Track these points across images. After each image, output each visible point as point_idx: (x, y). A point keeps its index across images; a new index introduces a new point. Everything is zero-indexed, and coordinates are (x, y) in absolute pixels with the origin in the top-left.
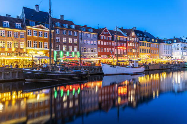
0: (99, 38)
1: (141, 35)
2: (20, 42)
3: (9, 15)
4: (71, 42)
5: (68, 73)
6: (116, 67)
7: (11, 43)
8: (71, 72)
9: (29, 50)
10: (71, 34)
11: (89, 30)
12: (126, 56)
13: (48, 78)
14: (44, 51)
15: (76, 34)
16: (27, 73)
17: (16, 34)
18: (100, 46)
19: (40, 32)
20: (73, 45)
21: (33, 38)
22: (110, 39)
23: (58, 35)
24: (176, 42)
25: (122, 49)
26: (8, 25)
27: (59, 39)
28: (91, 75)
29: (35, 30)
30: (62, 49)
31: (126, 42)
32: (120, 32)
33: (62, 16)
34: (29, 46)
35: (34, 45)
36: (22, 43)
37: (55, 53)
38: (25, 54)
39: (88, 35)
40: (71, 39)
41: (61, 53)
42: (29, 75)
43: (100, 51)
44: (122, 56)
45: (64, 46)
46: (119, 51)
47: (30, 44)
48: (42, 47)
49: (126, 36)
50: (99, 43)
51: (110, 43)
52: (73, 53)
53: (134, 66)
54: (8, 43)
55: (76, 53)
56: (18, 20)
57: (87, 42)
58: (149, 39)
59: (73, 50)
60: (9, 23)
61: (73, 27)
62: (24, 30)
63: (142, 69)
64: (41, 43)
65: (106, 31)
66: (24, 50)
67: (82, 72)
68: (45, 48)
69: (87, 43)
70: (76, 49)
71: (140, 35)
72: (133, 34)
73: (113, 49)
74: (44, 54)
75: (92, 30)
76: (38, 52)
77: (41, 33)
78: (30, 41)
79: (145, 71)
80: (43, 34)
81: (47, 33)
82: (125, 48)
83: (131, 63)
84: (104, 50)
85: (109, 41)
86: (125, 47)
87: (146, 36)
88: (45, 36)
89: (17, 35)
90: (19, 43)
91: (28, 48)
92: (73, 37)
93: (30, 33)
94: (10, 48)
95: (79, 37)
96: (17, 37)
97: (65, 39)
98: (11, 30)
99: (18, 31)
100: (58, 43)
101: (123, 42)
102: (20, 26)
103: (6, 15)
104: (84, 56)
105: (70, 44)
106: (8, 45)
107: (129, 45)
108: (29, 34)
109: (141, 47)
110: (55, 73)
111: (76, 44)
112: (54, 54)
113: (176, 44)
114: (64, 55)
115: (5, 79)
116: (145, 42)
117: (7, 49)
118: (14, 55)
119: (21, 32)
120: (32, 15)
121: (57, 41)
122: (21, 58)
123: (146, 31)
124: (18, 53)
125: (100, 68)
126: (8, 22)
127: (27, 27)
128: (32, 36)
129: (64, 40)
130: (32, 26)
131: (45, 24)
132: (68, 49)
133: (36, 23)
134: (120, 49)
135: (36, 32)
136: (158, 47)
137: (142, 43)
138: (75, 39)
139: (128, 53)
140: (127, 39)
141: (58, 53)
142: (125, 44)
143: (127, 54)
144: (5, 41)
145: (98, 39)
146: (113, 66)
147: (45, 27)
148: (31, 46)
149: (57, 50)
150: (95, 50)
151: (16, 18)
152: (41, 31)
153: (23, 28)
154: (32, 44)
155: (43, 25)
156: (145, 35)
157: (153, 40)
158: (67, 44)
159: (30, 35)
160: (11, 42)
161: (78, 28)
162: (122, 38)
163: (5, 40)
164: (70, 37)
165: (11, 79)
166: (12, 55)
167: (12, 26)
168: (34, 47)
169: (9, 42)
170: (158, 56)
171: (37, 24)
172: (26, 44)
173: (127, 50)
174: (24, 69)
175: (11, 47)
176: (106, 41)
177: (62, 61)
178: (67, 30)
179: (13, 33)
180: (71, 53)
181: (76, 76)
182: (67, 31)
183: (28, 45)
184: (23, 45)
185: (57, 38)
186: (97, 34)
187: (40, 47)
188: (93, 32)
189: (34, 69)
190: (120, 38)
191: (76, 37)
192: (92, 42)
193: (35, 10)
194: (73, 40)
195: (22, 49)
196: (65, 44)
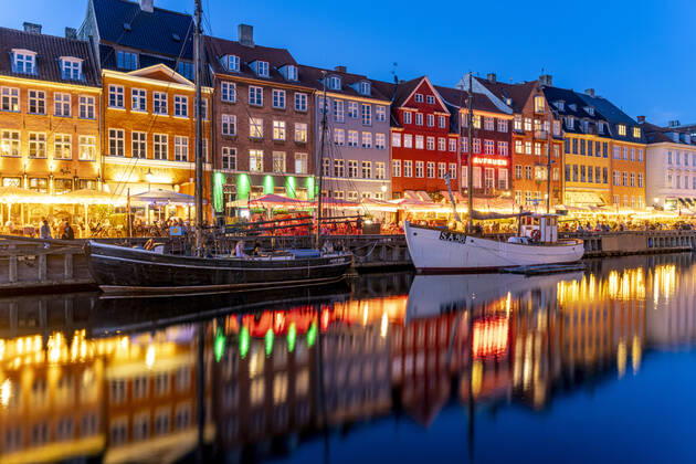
0: (395, 118)
1: (573, 107)
2: (80, 137)
3: (36, 26)
4: (283, 137)
5: (271, 264)
6: (463, 242)
7: (42, 139)
8: (283, 258)
9: (116, 166)
10: (282, 104)
11: (356, 87)
12: (508, 194)
13: (191, 280)
14: (174, 170)
15: (303, 102)
16: (106, 262)
17: (62, 102)
18: (400, 153)
19: (157, 96)
20: (291, 147)
21: (132, 120)
22: (443, 124)
23: (230, 107)
25: (492, 166)
26: (33, 65)
27: (232, 126)
28: (361, 270)
29: (140, 85)
30: (245, 167)
31: (509, 136)
32: (484, 96)
33: (246, 29)
34: (113, 153)
35: (136, 145)
36: (87, 137)
37: (219, 179)
38: (100, 183)
39: (352, 108)
40: (283, 124)
41: (243, 182)
42: (116, 267)
43: (398, 174)
44: (490, 197)
45: (252, 153)
46: (477, 173)
47: (120, 143)
48: (164, 158)
49: (510, 111)
50: (396, 142)
51: (442, 142)
52: (291, 181)
53: (539, 236)
54: (33, 138)
55: (301, 181)
56: (71, 44)
57: (347, 135)
58: (605, 126)
59: (291, 168)
60: (37, 59)
61: (291, 73)
62: (96, 86)
63: (575, 250)
64: (164, 138)
65: (425, 90)
66: (96, 168)
67: (327, 261)
68: (178, 158)
69: (346, 139)
70: (300, 166)
71: (566, 106)
72: (540, 103)
73: (453, 166)
74: (173, 185)
75: (367, 89)
76: (149, 178)
77: (164, 97)
78: (116, 130)
79: (585, 257)
80: (171, 101)
81: (184, 100)
82: (505, 163)
83: (529, 223)
84: (415, 170)
85: (436, 132)
86: (503, 158)
87: (592, 113)
88: (178, 113)
89: (66, 106)
90: (75, 139)
91: (110, 160)
92: (292, 117)
93: (120, 97)
94: (39, 159)
95: (313, 118)
96: (67, 114)
97: (259, 122)
98: (42, 88)
99: (70, 91)
100: (228, 138)
101: (496, 135)
102: (80, 68)
103: (25, 24)
104: (336, 195)
105: (279, 145)
106: (33, 146)
107: (519, 149)
108: (113, 103)
109: (571, 160)
110: (218, 263)
111: (301, 146)
112: (212, 184)
114: (254, 190)
115: (19, 285)
116: (588, 137)
117: (26, 164)
118: (57, 189)
119: (82, 93)
120: (127, 26)
121: (226, 131)
122: (82, 200)
123: (592, 91)
124: (73, 178)
125: (400, 242)
126: (33, 54)
127: (108, 73)
128: (128, 112)
129: (252, 128)
130: (125, 70)
131: (180, 62)
132: (268, 166)
133: (141, 56)
134: (482, 166)
135: (142, 94)
136: (641, 158)
137: (575, 140)
138: (297, 125)
139: (515, 183)
140: (510, 123)
141: (231, 180)
142: (503, 146)
143: (511, 187)
144: (19, 132)
145: (392, 124)
146: (451, 237)
147: (177, 76)
148: (121, 153)
149: (226, 166)
150: (381, 168)
151: (64, 36)
152: (162, 89)
153: (90, 76)
154: (128, 142)
155: (172, 65)
156: (587, 109)
157: (622, 130)
158: (267, 144)
159: (120, 105)
160: (45, 134)
161: (311, 78)
162: (492, 122)
163: (18, 128)
164: (280, 114)
165: (44, 283)
166: (47, 188)
167: (48, 67)
168: (136, 155)
169: (37, 134)
170: (641, 197)
171: (145, 62)
172: (103, 142)
173: (510, 172)
174: (93, 243)
175: (42, 154)
176: (425, 131)
177: (245, 214)
178: (265, 88)
179: (50, 99)
180: (280, 182)
181: (302, 275)
182: (268, 89)
183: (112, 149)
184: (90, 148)
185: (226, 118)
186: (389, 104)
187: (157, 157)
188: (374, 95)
189: (134, 244)
190: (482, 119)
191: (301, 116)
192: (367, 139)
193: (137, 6)
194: (290, 130)
195: (85, 163)
196: (257, 143)
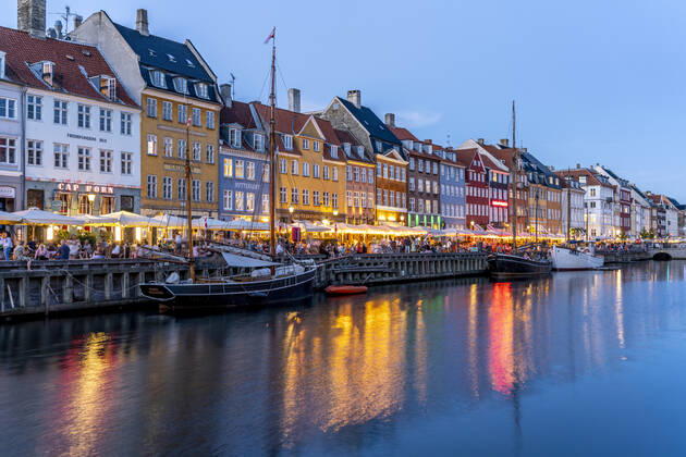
1: (527, 164)
2: (368, 194)
4: (429, 191)
9: (379, 211)
10: (429, 170)
12: (508, 225)
20: (432, 196)
21: (384, 183)
22: (483, 180)
23: (412, 173)
24: (589, 183)
25: (501, 207)
27: (413, 185)
29: (385, 162)
30: (417, 210)
31: (507, 187)
32: (487, 156)
33: (390, 117)
35: (384, 198)
36: (371, 194)
37: (410, 218)
38: (375, 222)
40: (429, 183)
41: (417, 220)
43: (468, 213)
45: (420, 201)
46: (496, 212)
47: (380, 197)
48: (392, 205)
49: (506, 169)
50: (467, 192)
51: (483, 191)
52: (432, 219)
55: (435, 219)
58: (544, 178)
59: (432, 210)
60: (351, 148)
62: (374, 163)
65: (477, 157)
66: (373, 212)
68: (397, 205)
70: (435, 209)
72: (519, 163)
73: (487, 207)
75: (454, 160)
76: (388, 217)
78: (379, 189)
81: (398, 170)
82: (506, 205)
84: (474, 210)
85: (481, 185)
86: (506, 201)
87: (535, 169)
89: (364, 176)
91: (379, 207)
92: (432, 178)
94: (357, 208)
95: (439, 178)
96: (364, 180)
97: (422, 182)
98: (358, 166)
99: (365, 167)
100: (412, 193)
101: (502, 186)
105: (428, 196)
106: (355, 200)
107: (511, 195)
108: (378, 173)
111: (435, 196)
112: (408, 221)
113: (588, 189)
114: (421, 224)
116: (539, 186)
117: (353, 210)
119: (369, 168)
120: (366, 123)
126: (350, 145)
127: (378, 156)
128: (383, 178)
130: (382, 154)
132: (425, 209)
133: (383, 144)
134: (498, 207)
135: (386, 167)
136: (559, 199)
137: (533, 189)
138: (434, 184)
140: (508, 177)
141: (413, 218)
142: (505, 194)
145: (466, 181)
148: (383, 203)
149: (411, 210)
152: (393, 163)
156: (533, 166)
157: (551, 180)
158: (424, 195)
163: (351, 190)
164: (428, 176)
166: (360, 224)
170: (559, 228)
172: (376, 196)
173: (508, 211)
175: (358, 204)
176: (477, 185)
178: (423, 160)
179: (360, 172)
180: (429, 219)
183: (377, 201)
185: (411, 180)
186: (464, 168)
188: (458, 162)
190: (497, 175)
191: (435, 178)
194: (432, 186)
195: (370, 210)
196: (421, 195)
